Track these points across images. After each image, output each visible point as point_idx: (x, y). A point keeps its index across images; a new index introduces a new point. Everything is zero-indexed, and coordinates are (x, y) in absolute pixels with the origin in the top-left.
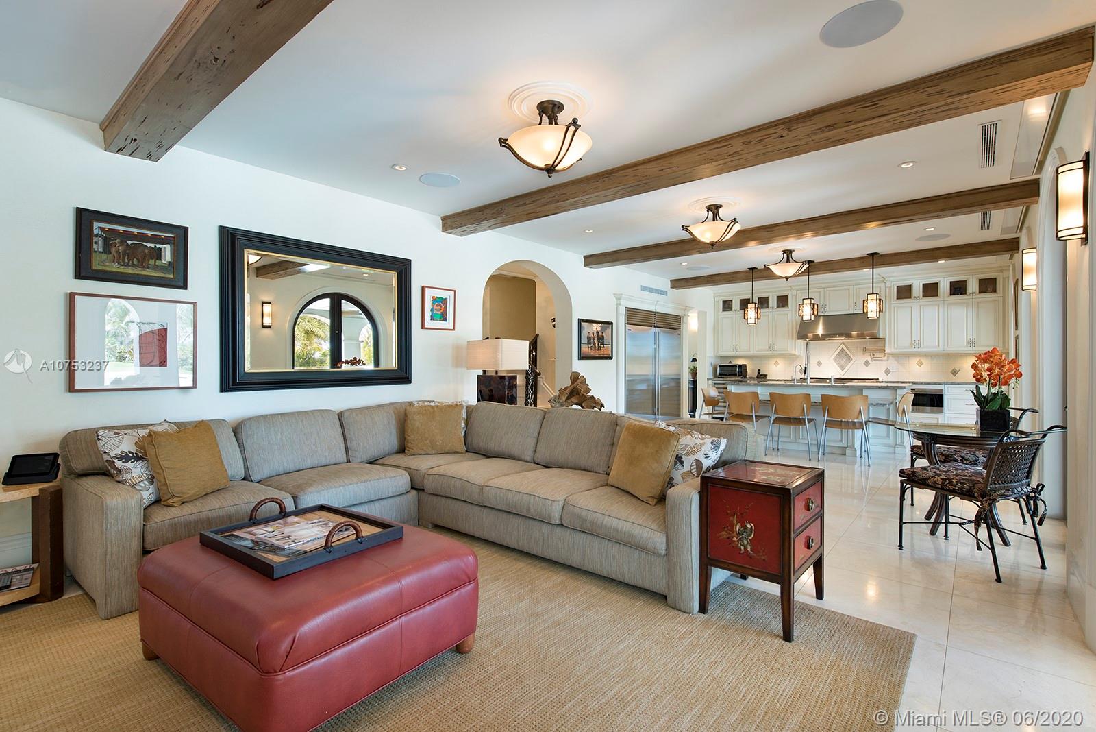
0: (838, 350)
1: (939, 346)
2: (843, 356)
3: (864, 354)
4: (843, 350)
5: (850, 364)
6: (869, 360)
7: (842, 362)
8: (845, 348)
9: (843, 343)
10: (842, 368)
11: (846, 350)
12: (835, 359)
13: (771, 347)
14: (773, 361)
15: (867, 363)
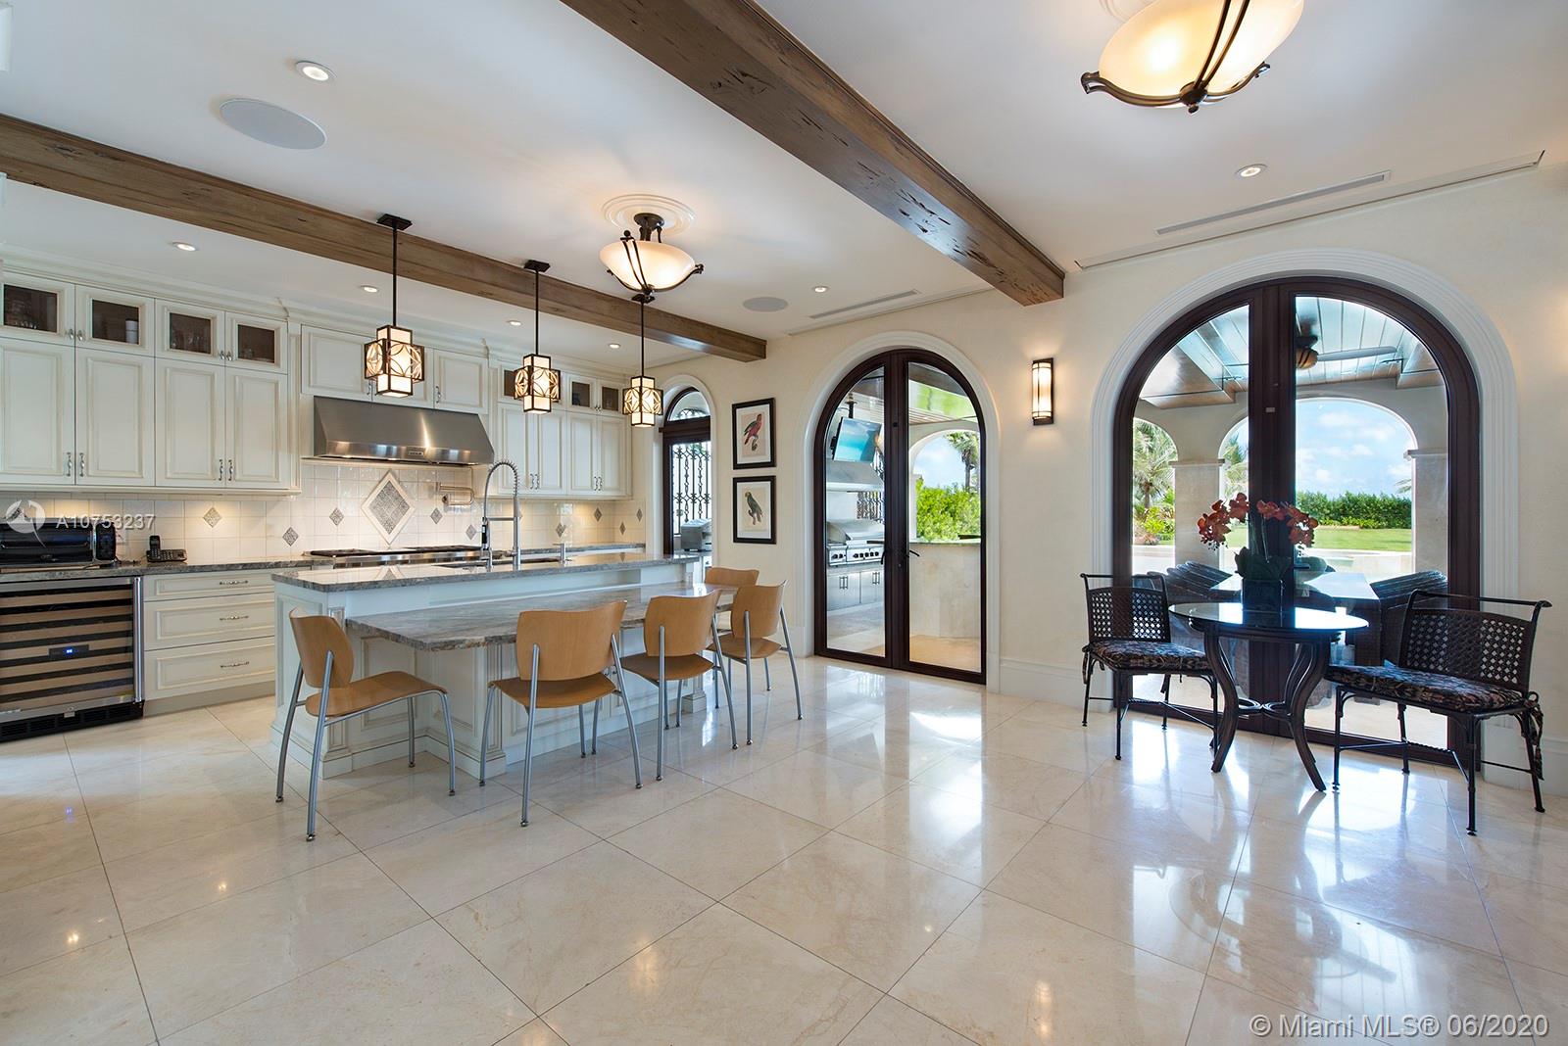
0: (381, 487)
1: (561, 486)
2: (390, 501)
3: (431, 497)
4: (389, 487)
5: (404, 519)
6: (440, 506)
7: (389, 514)
8: (394, 482)
9: (390, 470)
10: (389, 526)
11: (398, 487)
12: (373, 508)
13: (226, 470)
14: (202, 510)
15: (436, 516)
